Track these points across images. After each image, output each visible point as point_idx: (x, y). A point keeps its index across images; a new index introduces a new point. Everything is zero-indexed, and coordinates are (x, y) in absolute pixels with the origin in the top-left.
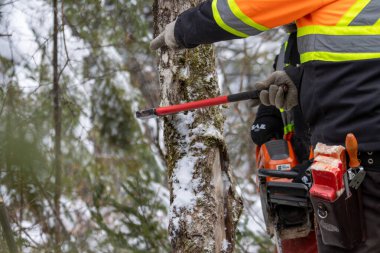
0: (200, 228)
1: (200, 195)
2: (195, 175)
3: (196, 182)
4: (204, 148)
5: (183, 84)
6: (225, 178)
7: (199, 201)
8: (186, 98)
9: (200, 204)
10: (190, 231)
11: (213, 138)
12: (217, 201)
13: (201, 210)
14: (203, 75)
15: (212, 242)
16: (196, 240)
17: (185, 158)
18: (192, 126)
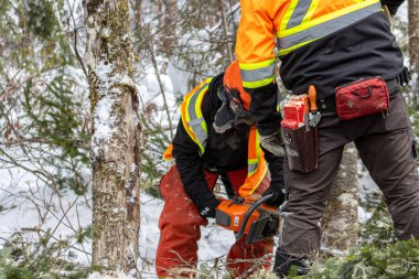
0: (114, 156)
1: (115, 130)
2: (112, 114)
3: (113, 119)
4: (120, 92)
5: (104, 40)
6: (135, 116)
7: (114, 134)
8: (106, 51)
9: (115, 136)
10: (107, 158)
11: (127, 86)
12: (128, 134)
13: (116, 141)
14: (120, 35)
15: (123, 167)
16: (111, 165)
17: (104, 100)
18: (110, 75)
